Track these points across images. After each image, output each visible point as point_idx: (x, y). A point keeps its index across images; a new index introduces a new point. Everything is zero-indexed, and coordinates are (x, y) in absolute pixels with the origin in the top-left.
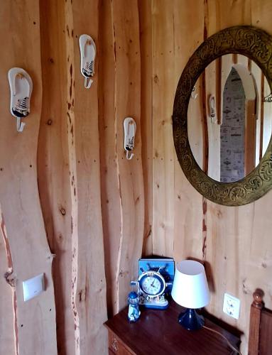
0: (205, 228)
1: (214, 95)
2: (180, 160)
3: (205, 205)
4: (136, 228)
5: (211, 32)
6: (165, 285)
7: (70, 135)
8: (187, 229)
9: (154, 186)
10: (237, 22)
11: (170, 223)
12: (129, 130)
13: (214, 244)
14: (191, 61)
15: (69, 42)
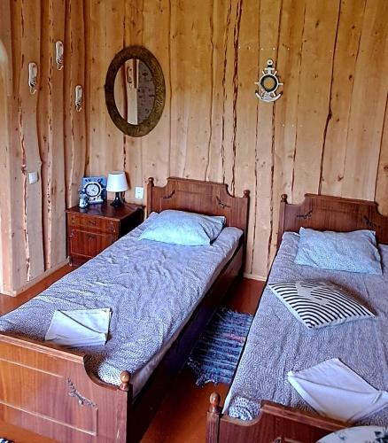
0: (125, 152)
1: (132, 68)
2: (109, 112)
3: (125, 138)
4: (81, 156)
5: (127, 44)
6: (101, 189)
7: (49, 96)
8: (114, 155)
9: (91, 130)
10: (140, 44)
11: (103, 153)
12: (78, 93)
13: (131, 161)
14: (116, 57)
15: (51, 45)
